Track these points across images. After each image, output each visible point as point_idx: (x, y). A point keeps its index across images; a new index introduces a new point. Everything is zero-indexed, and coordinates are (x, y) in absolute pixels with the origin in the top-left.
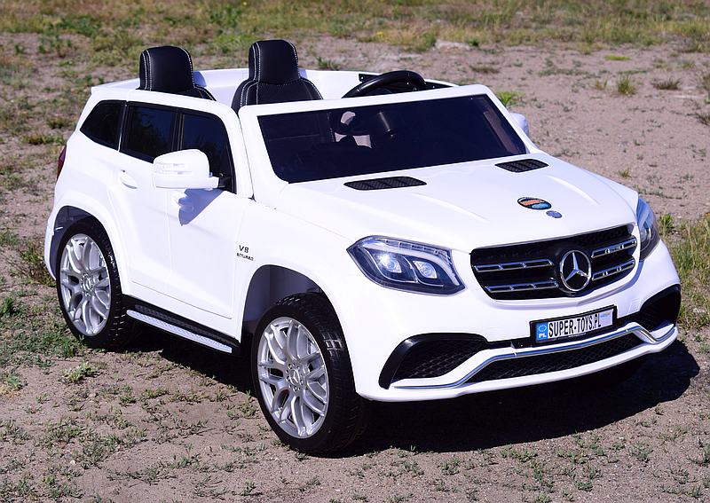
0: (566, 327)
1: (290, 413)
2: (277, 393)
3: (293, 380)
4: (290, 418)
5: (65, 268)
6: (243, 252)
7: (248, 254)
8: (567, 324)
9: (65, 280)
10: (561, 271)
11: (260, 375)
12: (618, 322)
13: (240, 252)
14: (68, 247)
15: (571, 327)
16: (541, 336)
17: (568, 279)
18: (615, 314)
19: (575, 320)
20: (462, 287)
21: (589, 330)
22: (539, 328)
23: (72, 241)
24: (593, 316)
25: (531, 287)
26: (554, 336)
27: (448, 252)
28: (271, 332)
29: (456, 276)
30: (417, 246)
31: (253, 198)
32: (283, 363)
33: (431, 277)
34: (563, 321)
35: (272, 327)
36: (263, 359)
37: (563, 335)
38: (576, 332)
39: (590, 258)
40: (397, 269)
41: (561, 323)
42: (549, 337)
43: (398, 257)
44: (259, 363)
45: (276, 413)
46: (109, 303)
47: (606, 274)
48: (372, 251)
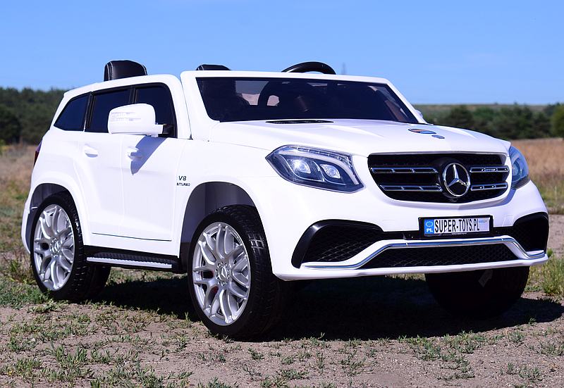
0: (450, 226)
1: (220, 307)
2: (208, 291)
3: (221, 276)
4: (219, 311)
5: (38, 238)
6: (182, 181)
7: (186, 182)
8: (451, 223)
9: (37, 248)
10: (445, 180)
11: (194, 279)
12: (494, 231)
13: (179, 182)
14: (41, 219)
15: (454, 226)
16: (428, 230)
17: (450, 185)
18: (491, 222)
19: (457, 220)
20: (361, 186)
21: (469, 231)
22: (426, 224)
23: (45, 213)
24: (473, 220)
25: (419, 189)
26: (439, 232)
27: (349, 157)
28: (204, 240)
29: (356, 177)
30: (324, 153)
31: (191, 138)
32: (213, 264)
33: (335, 177)
34: (447, 220)
35: (205, 234)
36: (197, 265)
37: (447, 232)
38: (458, 231)
39: (469, 172)
40: (308, 170)
41: (445, 221)
42: (435, 233)
43: (309, 161)
44: (194, 269)
45: (208, 310)
46: (73, 259)
47: (483, 188)
48: (286, 157)
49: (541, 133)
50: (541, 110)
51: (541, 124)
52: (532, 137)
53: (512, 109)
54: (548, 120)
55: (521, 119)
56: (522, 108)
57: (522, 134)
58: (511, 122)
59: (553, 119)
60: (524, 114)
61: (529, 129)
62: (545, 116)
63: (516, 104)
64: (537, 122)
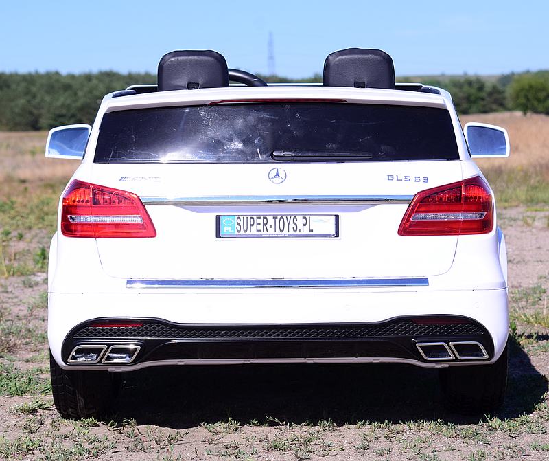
49: (494, 107)
50: (494, 81)
51: (496, 96)
52: (485, 112)
53: (462, 80)
54: (503, 92)
55: (473, 91)
56: (473, 79)
57: (474, 108)
58: (461, 95)
59: (509, 91)
60: (476, 86)
61: (482, 103)
62: (500, 87)
63: (465, 74)
64: (490, 94)
